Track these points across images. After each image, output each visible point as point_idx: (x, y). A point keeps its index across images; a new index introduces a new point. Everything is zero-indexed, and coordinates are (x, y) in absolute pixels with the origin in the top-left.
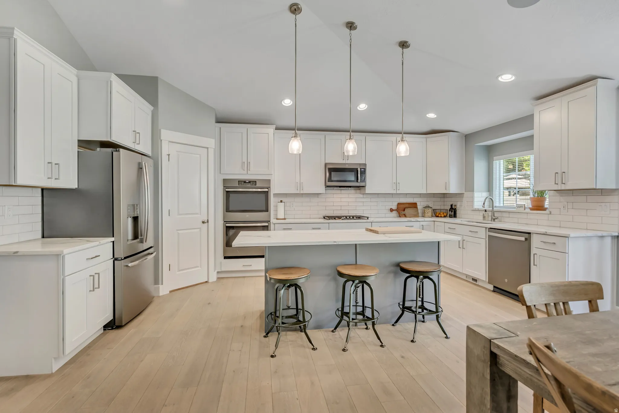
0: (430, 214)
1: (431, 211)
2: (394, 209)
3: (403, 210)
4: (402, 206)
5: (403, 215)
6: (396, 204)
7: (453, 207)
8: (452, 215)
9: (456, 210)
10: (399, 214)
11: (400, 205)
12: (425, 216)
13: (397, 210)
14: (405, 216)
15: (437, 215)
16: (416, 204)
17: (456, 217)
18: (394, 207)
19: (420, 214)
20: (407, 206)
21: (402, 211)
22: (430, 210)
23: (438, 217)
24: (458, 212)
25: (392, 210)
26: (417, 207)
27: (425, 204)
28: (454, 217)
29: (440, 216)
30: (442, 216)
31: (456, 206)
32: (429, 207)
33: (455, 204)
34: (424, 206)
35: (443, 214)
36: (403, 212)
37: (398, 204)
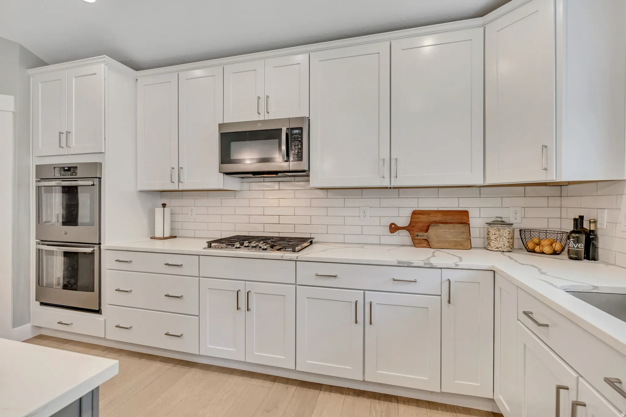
0: (504, 242)
1: (506, 235)
2: (400, 224)
3: (425, 228)
4: (423, 218)
5: (423, 241)
6: (408, 213)
7: (586, 225)
8: (577, 253)
9: (596, 236)
10: (413, 239)
11: (421, 216)
12: (489, 249)
13: (409, 228)
14: (427, 244)
15: (530, 245)
16: (466, 213)
17: (594, 259)
18: (403, 221)
19: (475, 242)
20: (438, 218)
21: (421, 231)
22: (505, 232)
23: (533, 251)
24: (602, 244)
25: (394, 228)
26: (467, 224)
27: (493, 214)
28: (587, 257)
29: (537, 249)
30: (547, 249)
31: (595, 222)
32: (503, 223)
33: (592, 217)
34: (490, 221)
35: (551, 245)
36: (424, 235)
37: (414, 213)
